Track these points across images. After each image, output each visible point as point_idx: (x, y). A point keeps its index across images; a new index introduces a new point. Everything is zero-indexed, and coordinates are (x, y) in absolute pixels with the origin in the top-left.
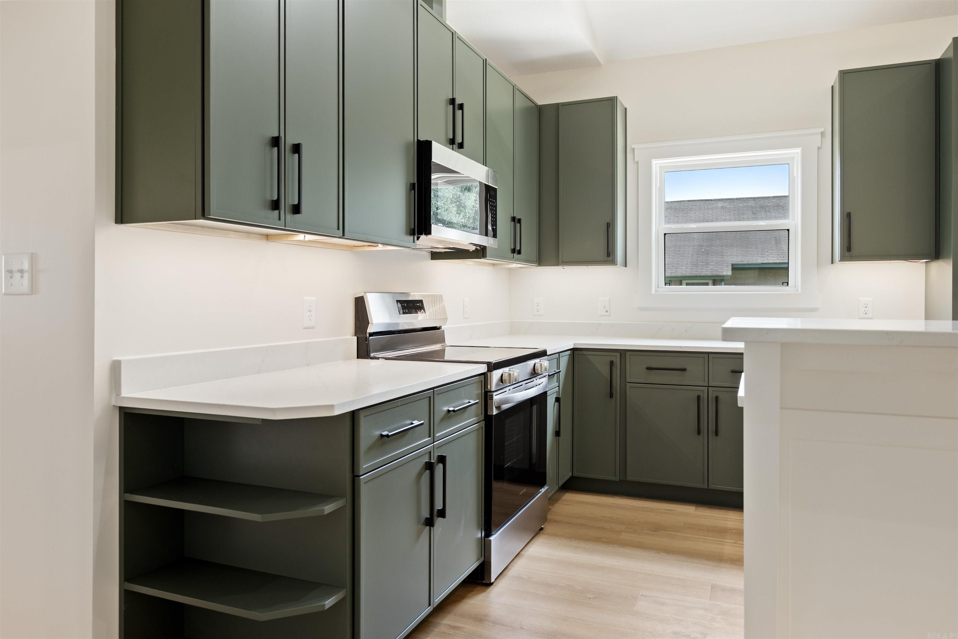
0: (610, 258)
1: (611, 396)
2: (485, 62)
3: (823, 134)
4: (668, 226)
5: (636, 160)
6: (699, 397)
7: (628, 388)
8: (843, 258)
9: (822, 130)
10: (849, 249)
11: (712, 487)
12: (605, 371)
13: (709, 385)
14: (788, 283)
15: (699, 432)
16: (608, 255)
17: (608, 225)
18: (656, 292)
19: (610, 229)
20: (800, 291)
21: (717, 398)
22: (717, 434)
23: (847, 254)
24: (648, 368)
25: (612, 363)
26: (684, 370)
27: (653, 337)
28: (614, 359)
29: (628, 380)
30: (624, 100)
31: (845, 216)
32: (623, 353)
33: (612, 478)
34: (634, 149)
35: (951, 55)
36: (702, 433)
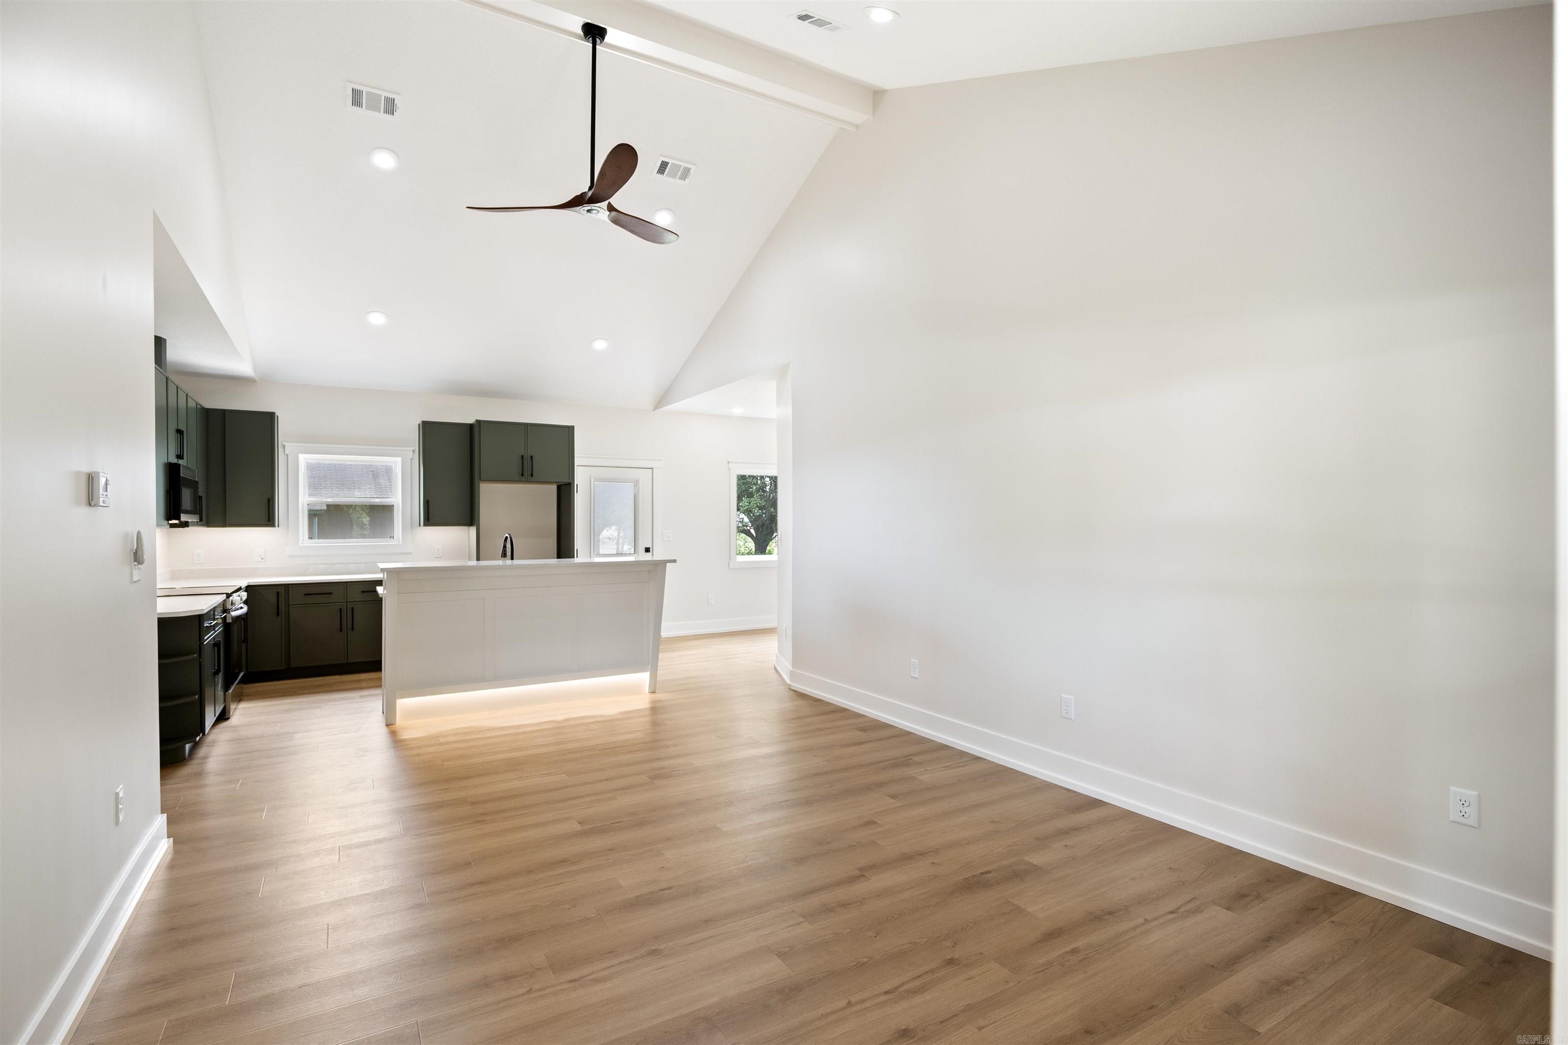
0: (271, 523)
1: (278, 614)
2: (187, 395)
3: (414, 451)
4: (311, 499)
5: (286, 453)
6: (341, 609)
7: (291, 609)
8: (425, 525)
9: (413, 448)
10: (428, 520)
11: (349, 661)
12: (273, 599)
13: (349, 600)
14: (393, 537)
15: (341, 630)
16: (269, 521)
17: (269, 500)
18: (302, 544)
19: (271, 502)
20: (401, 543)
21: (352, 608)
22: (353, 629)
23: (427, 523)
24: (306, 595)
25: (278, 593)
26: (331, 593)
27: (301, 575)
28: (280, 590)
29: (290, 604)
30: (277, 414)
31: (426, 502)
32: (287, 586)
33: (280, 668)
34: (284, 446)
35: (475, 423)
36: (343, 630)
